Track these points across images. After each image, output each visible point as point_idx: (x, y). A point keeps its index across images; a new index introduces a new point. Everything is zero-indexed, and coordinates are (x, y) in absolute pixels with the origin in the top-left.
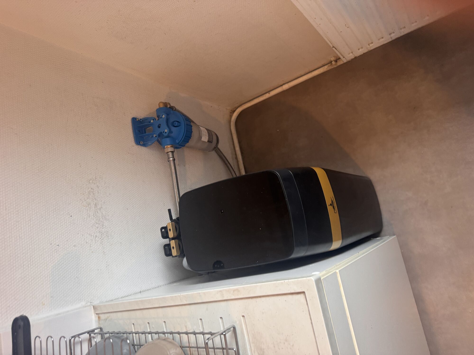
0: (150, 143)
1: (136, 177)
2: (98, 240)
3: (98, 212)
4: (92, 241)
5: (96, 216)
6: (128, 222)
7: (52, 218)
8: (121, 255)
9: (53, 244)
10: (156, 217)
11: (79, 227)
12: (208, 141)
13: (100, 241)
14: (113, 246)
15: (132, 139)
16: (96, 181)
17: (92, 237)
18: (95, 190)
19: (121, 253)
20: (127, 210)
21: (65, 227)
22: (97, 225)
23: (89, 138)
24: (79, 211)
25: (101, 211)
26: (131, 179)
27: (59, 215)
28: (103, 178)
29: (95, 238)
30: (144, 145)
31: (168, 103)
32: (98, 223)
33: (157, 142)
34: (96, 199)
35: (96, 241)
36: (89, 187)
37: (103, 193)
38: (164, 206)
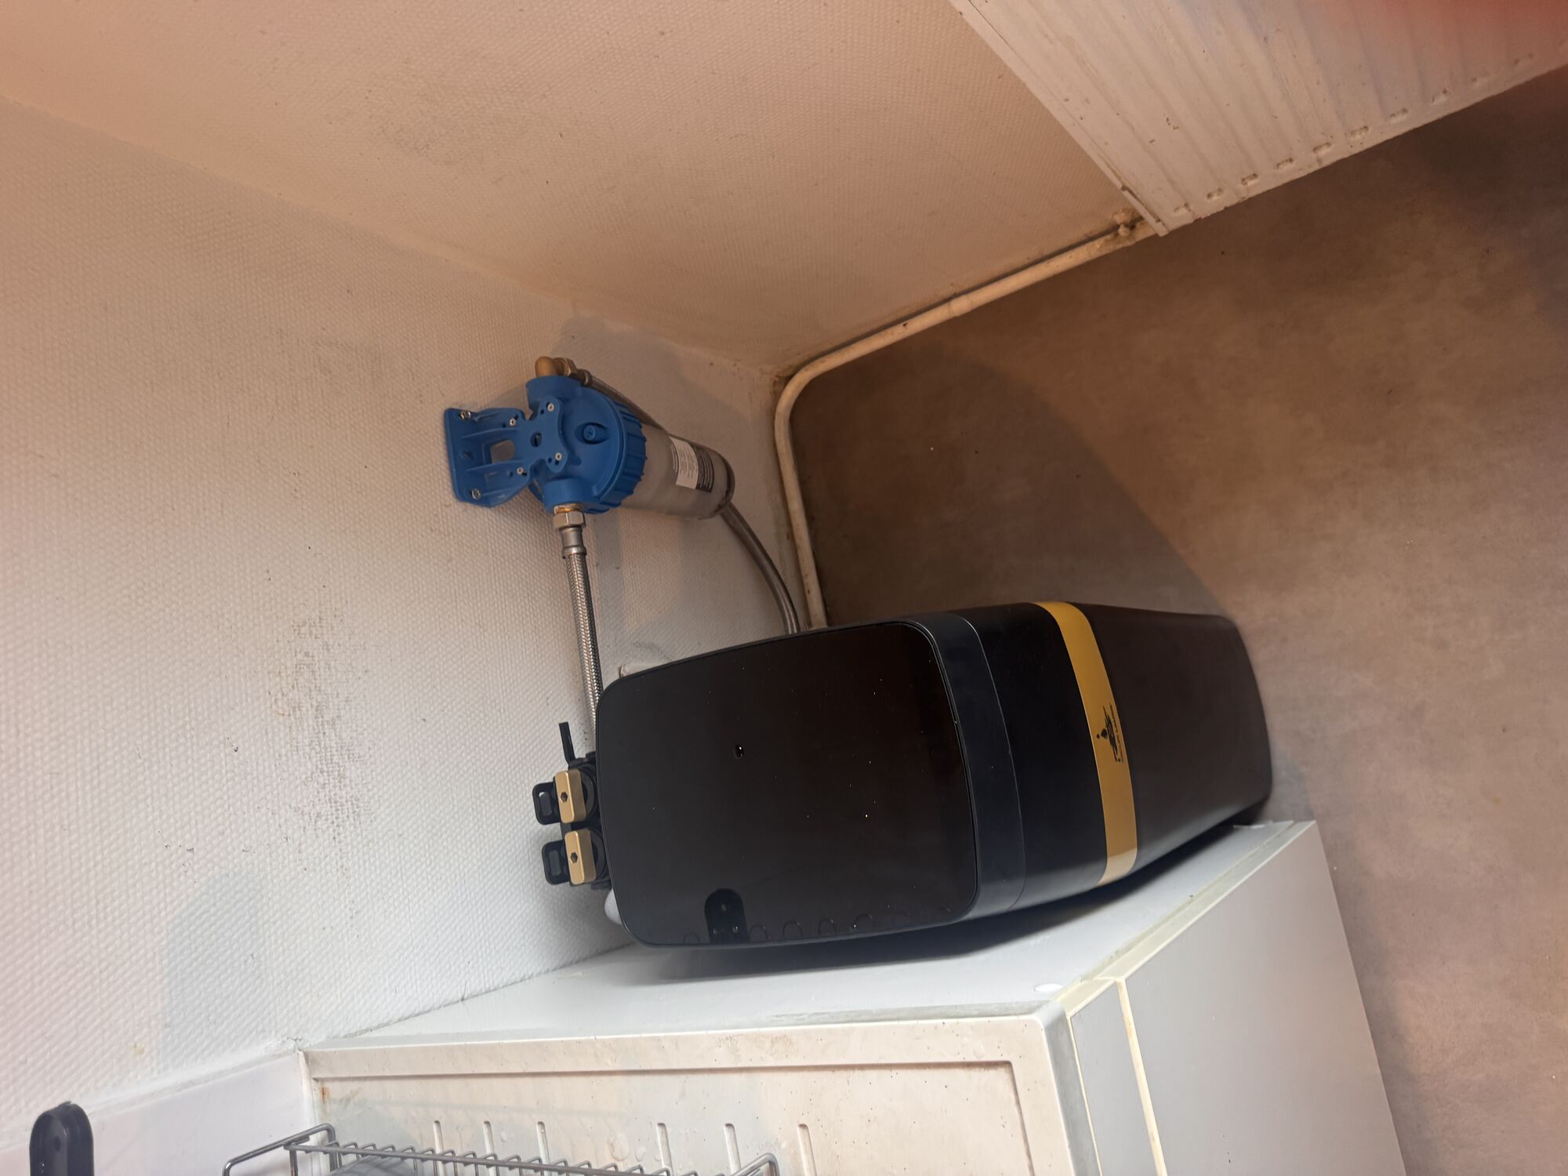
0: (503, 496)
1: (454, 611)
2: (324, 827)
3: (327, 734)
4: (304, 831)
5: (317, 748)
6: (425, 763)
7: (171, 759)
8: (399, 875)
9: (173, 848)
10: (519, 745)
11: (262, 785)
12: (698, 487)
13: (331, 830)
14: (376, 847)
15: (445, 480)
16: (321, 627)
17: (306, 817)
18: (316, 659)
19: (401, 869)
20: (423, 722)
21: (217, 786)
22: (323, 776)
23: (300, 481)
24: (264, 732)
25: (338, 730)
26: (437, 617)
27: (194, 748)
28: (345, 615)
29: (316, 822)
30: (485, 502)
31: (568, 360)
32: (326, 769)
33: (529, 491)
34: (320, 691)
35: (319, 832)
36: (298, 650)
37: (344, 670)
38: (545, 705)
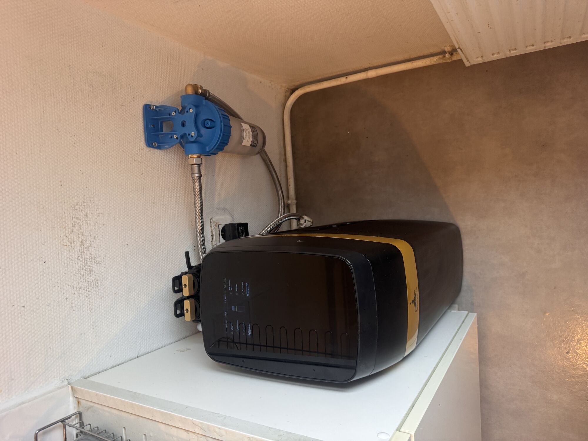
0: (167, 146)
1: (143, 196)
2: (83, 293)
3: (85, 253)
4: (74, 295)
5: (81, 259)
6: (127, 263)
7: (15, 268)
8: (114, 310)
9: (16, 306)
10: (167, 253)
11: (56, 277)
12: (251, 145)
13: (86, 293)
14: (105, 299)
15: (142, 137)
16: (84, 206)
17: (75, 289)
18: (82, 220)
19: (115, 307)
20: (127, 246)
21: (35, 278)
22: (83, 271)
23: (77, 139)
24: (57, 254)
25: (90, 251)
26: (135, 199)
27: (26, 262)
28: (95, 200)
29: (79, 290)
30: (159, 148)
31: (200, 86)
32: (84, 268)
33: (179, 144)
34: (83, 234)
35: (81, 295)
36: (74, 217)
37: (94, 225)
38: (179, 236)
